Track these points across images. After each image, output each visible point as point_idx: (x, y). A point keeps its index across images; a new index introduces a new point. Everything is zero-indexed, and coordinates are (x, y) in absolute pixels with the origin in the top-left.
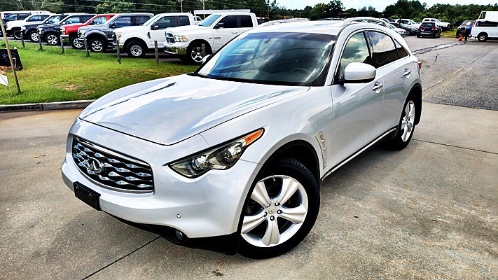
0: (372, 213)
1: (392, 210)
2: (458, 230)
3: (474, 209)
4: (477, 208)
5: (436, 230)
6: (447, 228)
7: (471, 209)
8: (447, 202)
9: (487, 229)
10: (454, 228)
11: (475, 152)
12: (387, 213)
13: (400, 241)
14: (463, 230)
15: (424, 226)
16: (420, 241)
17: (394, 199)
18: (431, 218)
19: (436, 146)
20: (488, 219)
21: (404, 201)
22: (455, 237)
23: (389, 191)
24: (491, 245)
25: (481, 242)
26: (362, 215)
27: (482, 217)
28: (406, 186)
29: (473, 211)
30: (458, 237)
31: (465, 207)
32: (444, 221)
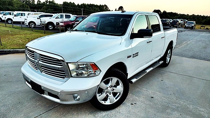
0: (142, 102)
2: (178, 111)
4: (187, 102)
5: (169, 111)
6: (174, 110)
7: (184, 102)
9: (190, 111)
10: (176, 110)
12: (148, 103)
13: (153, 115)
14: (180, 111)
18: (167, 105)
19: (173, 74)
20: (191, 107)
21: (156, 98)
22: (176, 114)
23: (151, 93)
26: (138, 103)
27: (189, 106)
30: (177, 114)
31: (182, 101)
32: (172, 107)
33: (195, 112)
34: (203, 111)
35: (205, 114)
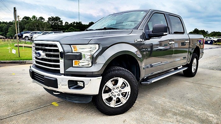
1: (151, 105)
3: (194, 107)
5: (169, 114)
6: (175, 114)
8: (181, 104)
10: (179, 114)
11: (206, 86)
12: (148, 106)
13: (148, 117)
14: (183, 116)
15: (164, 112)
16: (158, 118)
17: (155, 101)
18: (170, 110)
19: (188, 83)
20: (199, 112)
21: (160, 102)
23: (155, 98)
24: (195, 122)
25: (190, 121)
26: (136, 106)
27: (196, 111)
28: (164, 97)
29: (193, 108)
30: (179, 118)
31: (189, 107)
32: (175, 111)
33: (202, 117)
34: (212, 116)
35: (213, 120)
